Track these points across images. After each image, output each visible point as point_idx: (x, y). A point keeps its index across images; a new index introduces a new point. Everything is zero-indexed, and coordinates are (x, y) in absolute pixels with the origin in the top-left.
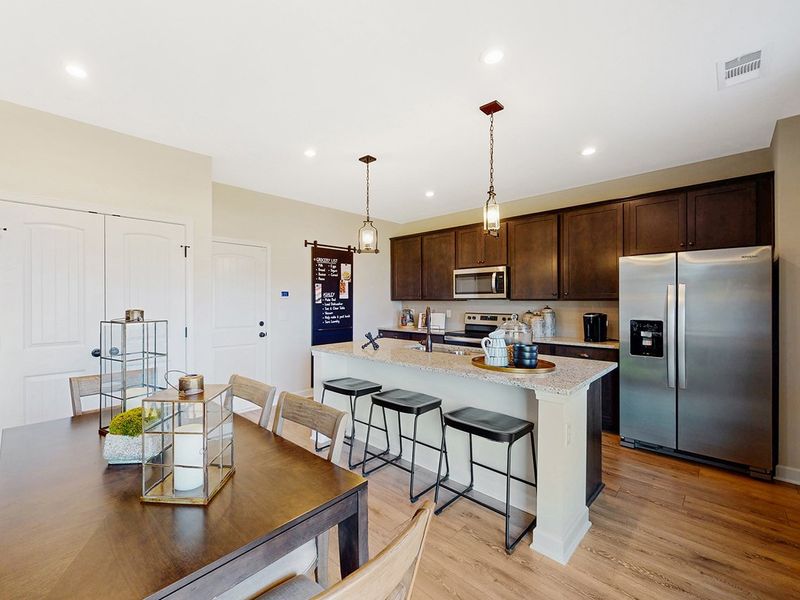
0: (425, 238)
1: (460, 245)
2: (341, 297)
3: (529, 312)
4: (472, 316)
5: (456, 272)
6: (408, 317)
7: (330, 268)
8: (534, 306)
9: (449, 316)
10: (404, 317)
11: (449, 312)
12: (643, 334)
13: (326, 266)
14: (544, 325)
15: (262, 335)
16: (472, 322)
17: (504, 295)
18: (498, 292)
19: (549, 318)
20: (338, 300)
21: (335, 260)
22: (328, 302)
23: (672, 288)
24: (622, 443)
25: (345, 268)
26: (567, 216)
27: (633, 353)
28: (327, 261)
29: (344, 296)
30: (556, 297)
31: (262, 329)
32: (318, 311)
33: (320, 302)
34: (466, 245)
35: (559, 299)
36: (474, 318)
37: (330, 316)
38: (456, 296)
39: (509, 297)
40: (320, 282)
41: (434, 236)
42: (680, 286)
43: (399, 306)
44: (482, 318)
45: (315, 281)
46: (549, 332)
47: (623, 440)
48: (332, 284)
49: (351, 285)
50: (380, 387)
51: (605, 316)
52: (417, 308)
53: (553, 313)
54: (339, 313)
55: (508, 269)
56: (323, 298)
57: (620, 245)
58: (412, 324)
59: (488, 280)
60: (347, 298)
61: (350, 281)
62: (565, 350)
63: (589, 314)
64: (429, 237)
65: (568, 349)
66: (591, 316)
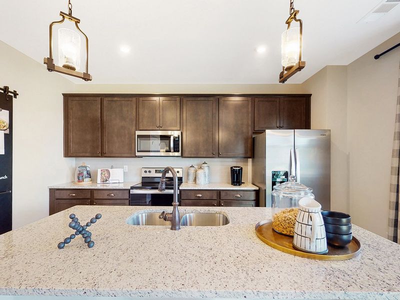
0: (105, 100)
1: (141, 110)
3: (192, 167)
4: (148, 170)
5: (138, 133)
6: (85, 173)
9: (127, 171)
10: (80, 174)
16: (148, 175)
17: (179, 154)
18: (175, 151)
30: (215, 156)
34: (146, 111)
36: (150, 172)
38: (138, 154)
39: (182, 155)
41: (116, 99)
42: (296, 150)
43: (73, 162)
44: (156, 172)
46: (207, 179)
49: (9, 139)
55: (181, 133)
58: (88, 179)
60: (4, 154)
61: (8, 132)
62: (227, 193)
63: (237, 167)
64: (110, 99)
65: (228, 192)
66: (238, 168)
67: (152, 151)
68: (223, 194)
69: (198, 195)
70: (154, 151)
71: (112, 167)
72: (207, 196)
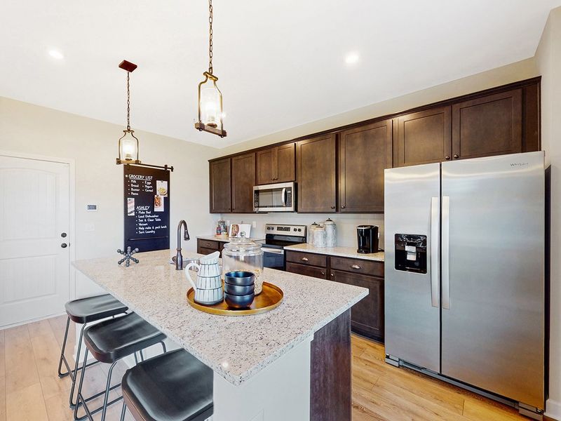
0: (233, 159)
1: (258, 164)
2: (156, 209)
3: (315, 224)
5: (255, 188)
6: (222, 227)
7: (144, 184)
8: (319, 219)
9: (254, 226)
10: (219, 229)
11: (254, 223)
12: (407, 248)
13: (138, 182)
14: (325, 236)
15: (64, 246)
16: (271, 232)
17: (292, 209)
18: (287, 206)
19: (330, 229)
20: (153, 213)
21: (150, 178)
22: (142, 215)
23: (436, 200)
24: (387, 360)
25: (161, 185)
26: (343, 135)
27: (397, 268)
28: (141, 177)
29: (160, 208)
30: (334, 210)
31: (65, 240)
32: (130, 223)
33: (133, 214)
34: (264, 164)
35: (337, 211)
37: (144, 227)
38: (255, 210)
39: (296, 210)
40: (132, 196)
41: (240, 157)
42: (443, 197)
44: (279, 229)
45: (127, 194)
46: (330, 242)
47: (388, 357)
48: (147, 199)
49: (167, 201)
50: (127, 308)
51: (377, 228)
52: (230, 220)
53: (334, 225)
54: (155, 224)
55: (296, 185)
56: (136, 210)
57: (390, 159)
58: (224, 233)
59: (279, 195)
60: (163, 210)
61: (166, 196)
62: (339, 261)
63: (362, 226)
64: (236, 158)
65: (341, 260)
66: (363, 228)
67: (274, 207)
68: (333, 261)
69: (304, 259)
70: (277, 206)
71: (242, 223)
72: (314, 261)
